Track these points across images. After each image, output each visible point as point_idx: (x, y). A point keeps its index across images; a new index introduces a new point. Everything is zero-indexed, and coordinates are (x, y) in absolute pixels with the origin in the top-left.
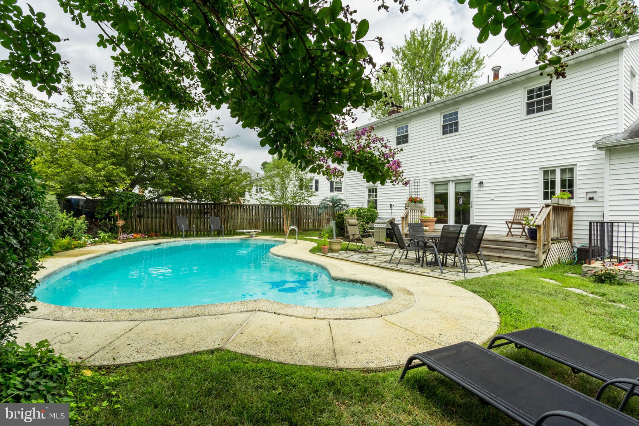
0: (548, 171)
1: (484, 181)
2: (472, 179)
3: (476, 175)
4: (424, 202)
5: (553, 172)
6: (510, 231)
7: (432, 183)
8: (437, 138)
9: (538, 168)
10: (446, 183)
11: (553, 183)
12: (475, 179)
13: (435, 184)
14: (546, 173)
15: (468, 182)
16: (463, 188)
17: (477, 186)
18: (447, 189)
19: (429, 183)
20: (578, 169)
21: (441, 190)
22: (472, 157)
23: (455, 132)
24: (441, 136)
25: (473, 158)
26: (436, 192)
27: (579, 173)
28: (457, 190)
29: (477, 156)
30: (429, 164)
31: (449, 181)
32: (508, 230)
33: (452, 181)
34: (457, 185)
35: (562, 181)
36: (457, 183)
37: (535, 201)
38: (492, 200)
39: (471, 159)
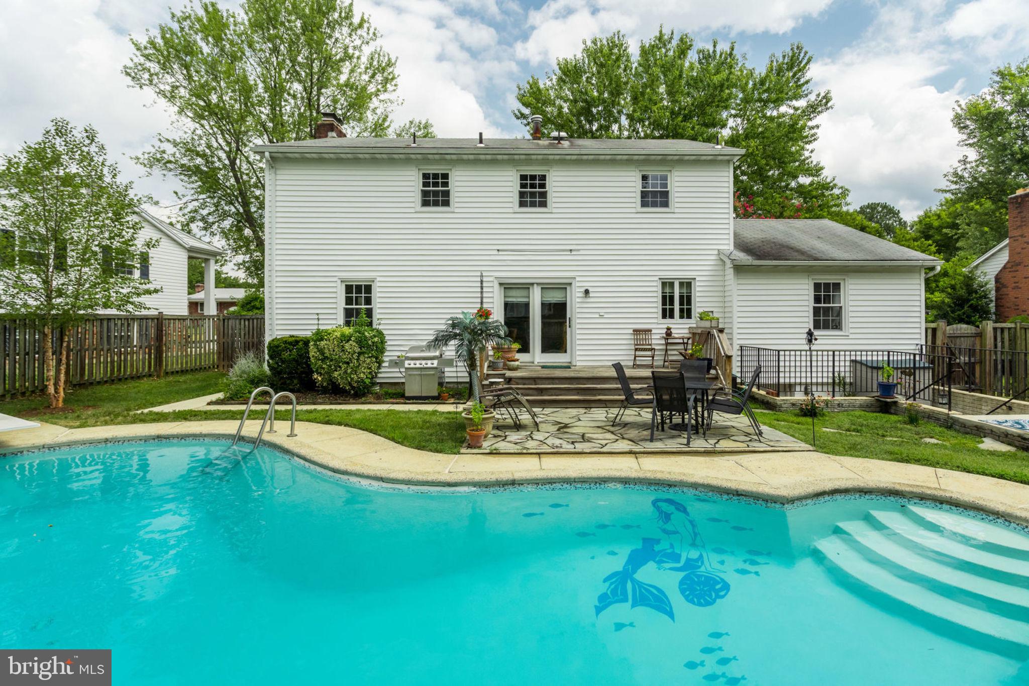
0: (667, 283)
1: (591, 290)
2: (570, 284)
3: (578, 279)
5: (672, 285)
7: (501, 284)
8: (511, 210)
9: (656, 278)
10: (526, 287)
11: (672, 298)
12: (575, 284)
13: (507, 287)
14: (664, 284)
15: (563, 287)
16: (555, 297)
17: (581, 295)
18: (529, 297)
19: (496, 286)
20: (698, 284)
21: (517, 297)
22: (571, 250)
23: (540, 206)
24: (516, 208)
25: (573, 253)
26: (507, 299)
27: (698, 289)
28: (545, 299)
29: (579, 250)
30: (496, 252)
31: (532, 284)
33: (538, 284)
34: (546, 291)
35: (680, 296)
36: (546, 288)
37: (655, 321)
38: (601, 316)
39: (569, 253)
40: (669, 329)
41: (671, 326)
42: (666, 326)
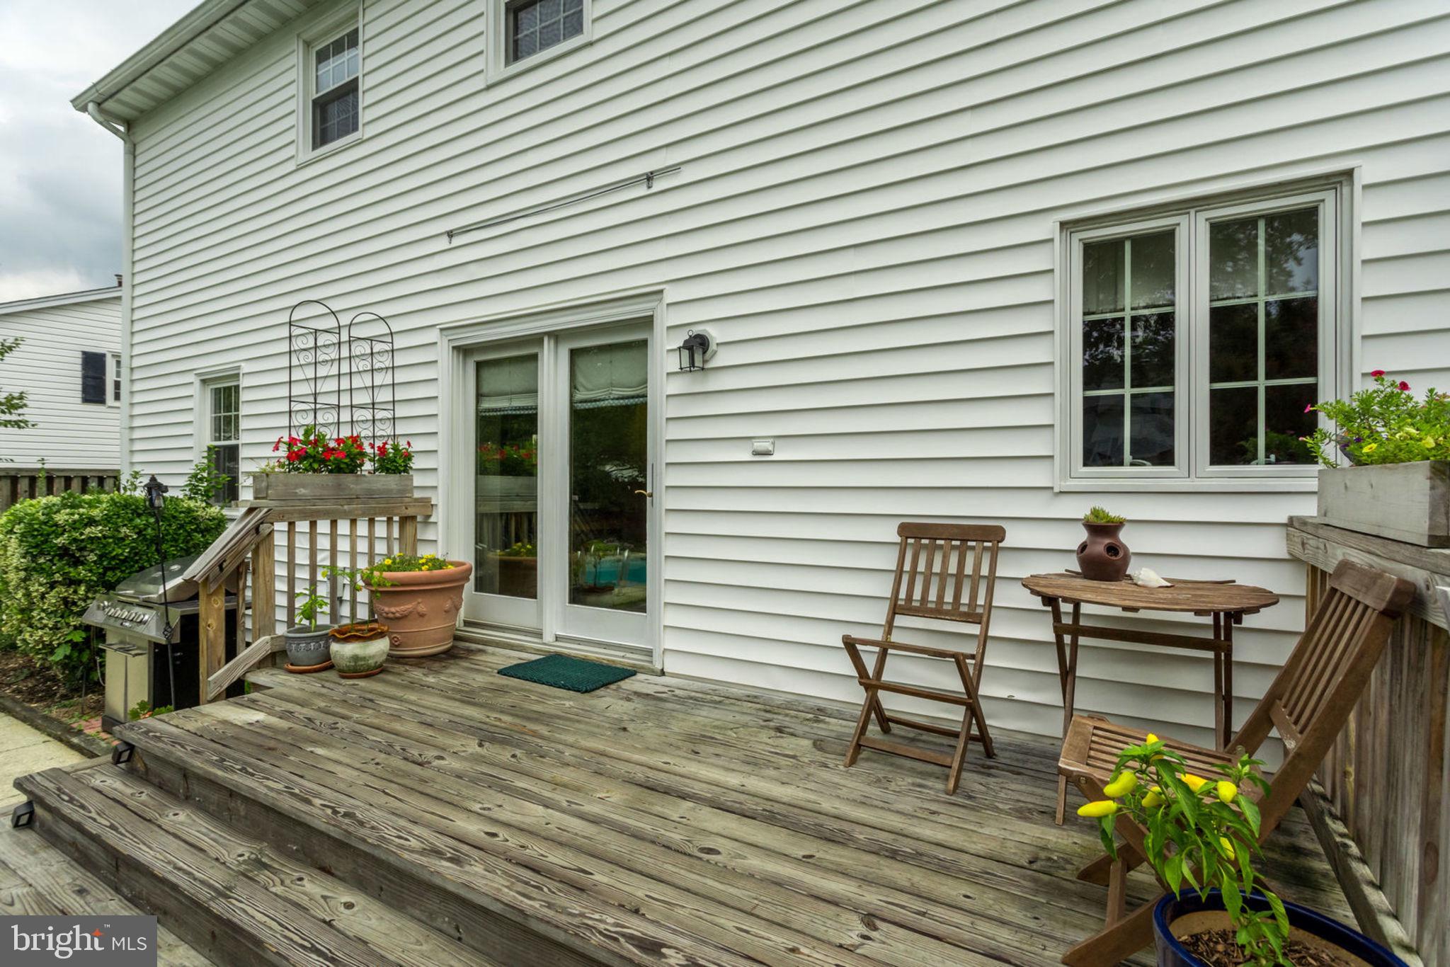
0: (1115, 245)
1: (716, 334)
2: (647, 322)
3: (671, 295)
4: (417, 463)
5: (1158, 249)
6: (874, 705)
7: (464, 351)
8: (486, 80)
9: (1047, 228)
10: (525, 353)
11: (1156, 335)
12: (666, 318)
13: (481, 357)
14: (1100, 257)
15: (633, 340)
16: (609, 384)
17: (673, 363)
18: (534, 392)
19: (444, 354)
21: (507, 396)
22: (649, 178)
23: (561, 33)
25: (658, 185)
26: (487, 404)
28: (579, 396)
29: (674, 168)
30: (443, 243)
31: (537, 339)
32: (858, 696)
33: (556, 336)
34: (584, 363)
35: (1220, 318)
36: (581, 349)
37: (1036, 476)
38: (762, 457)
39: (642, 190)
40: (1102, 528)
41: (1115, 509)
42: (1081, 508)
